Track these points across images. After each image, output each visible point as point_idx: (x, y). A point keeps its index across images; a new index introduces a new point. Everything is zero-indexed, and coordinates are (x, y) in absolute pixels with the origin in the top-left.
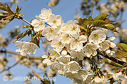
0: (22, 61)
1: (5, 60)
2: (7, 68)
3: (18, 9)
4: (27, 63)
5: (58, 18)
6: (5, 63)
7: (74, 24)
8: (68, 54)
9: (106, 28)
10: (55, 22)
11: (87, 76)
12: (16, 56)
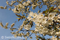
0: (34, 32)
1: (29, 33)
2: (30, 35)
3: (23, 15)
4: (35, 33)
5: (35, 14)
6: (29, 34)
7: (41, 14)
8: (42, 25)
9: (55, 12)
10: (35, 15)
11: (52, 32)
12: (32, 31)
